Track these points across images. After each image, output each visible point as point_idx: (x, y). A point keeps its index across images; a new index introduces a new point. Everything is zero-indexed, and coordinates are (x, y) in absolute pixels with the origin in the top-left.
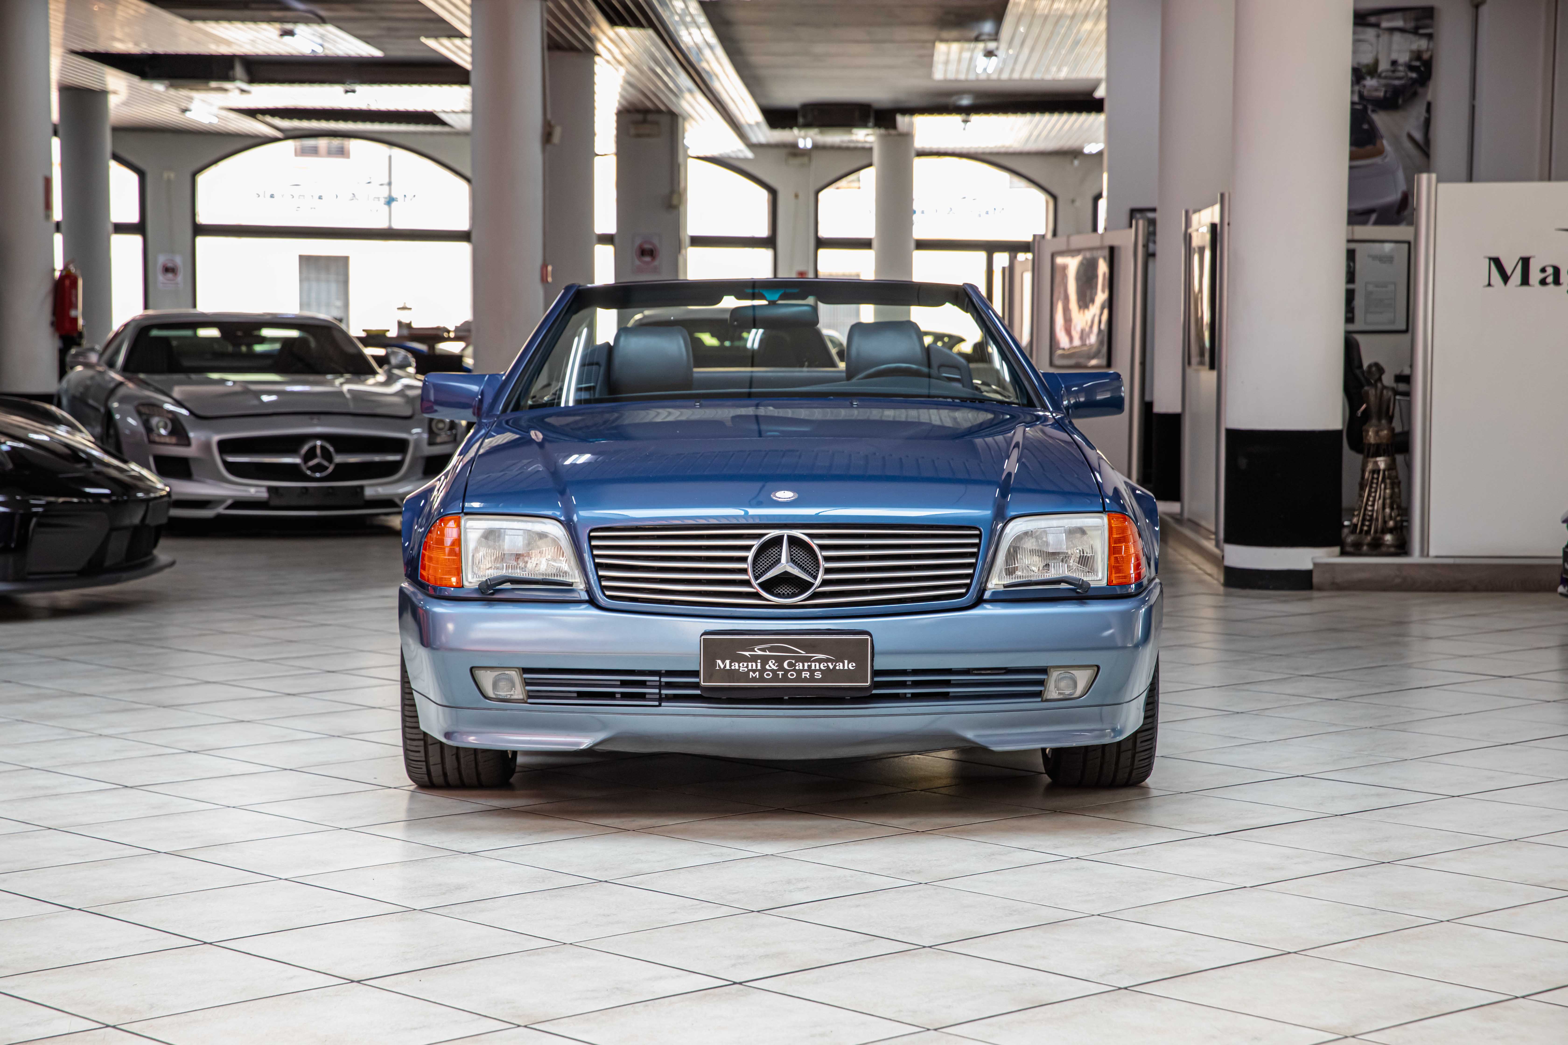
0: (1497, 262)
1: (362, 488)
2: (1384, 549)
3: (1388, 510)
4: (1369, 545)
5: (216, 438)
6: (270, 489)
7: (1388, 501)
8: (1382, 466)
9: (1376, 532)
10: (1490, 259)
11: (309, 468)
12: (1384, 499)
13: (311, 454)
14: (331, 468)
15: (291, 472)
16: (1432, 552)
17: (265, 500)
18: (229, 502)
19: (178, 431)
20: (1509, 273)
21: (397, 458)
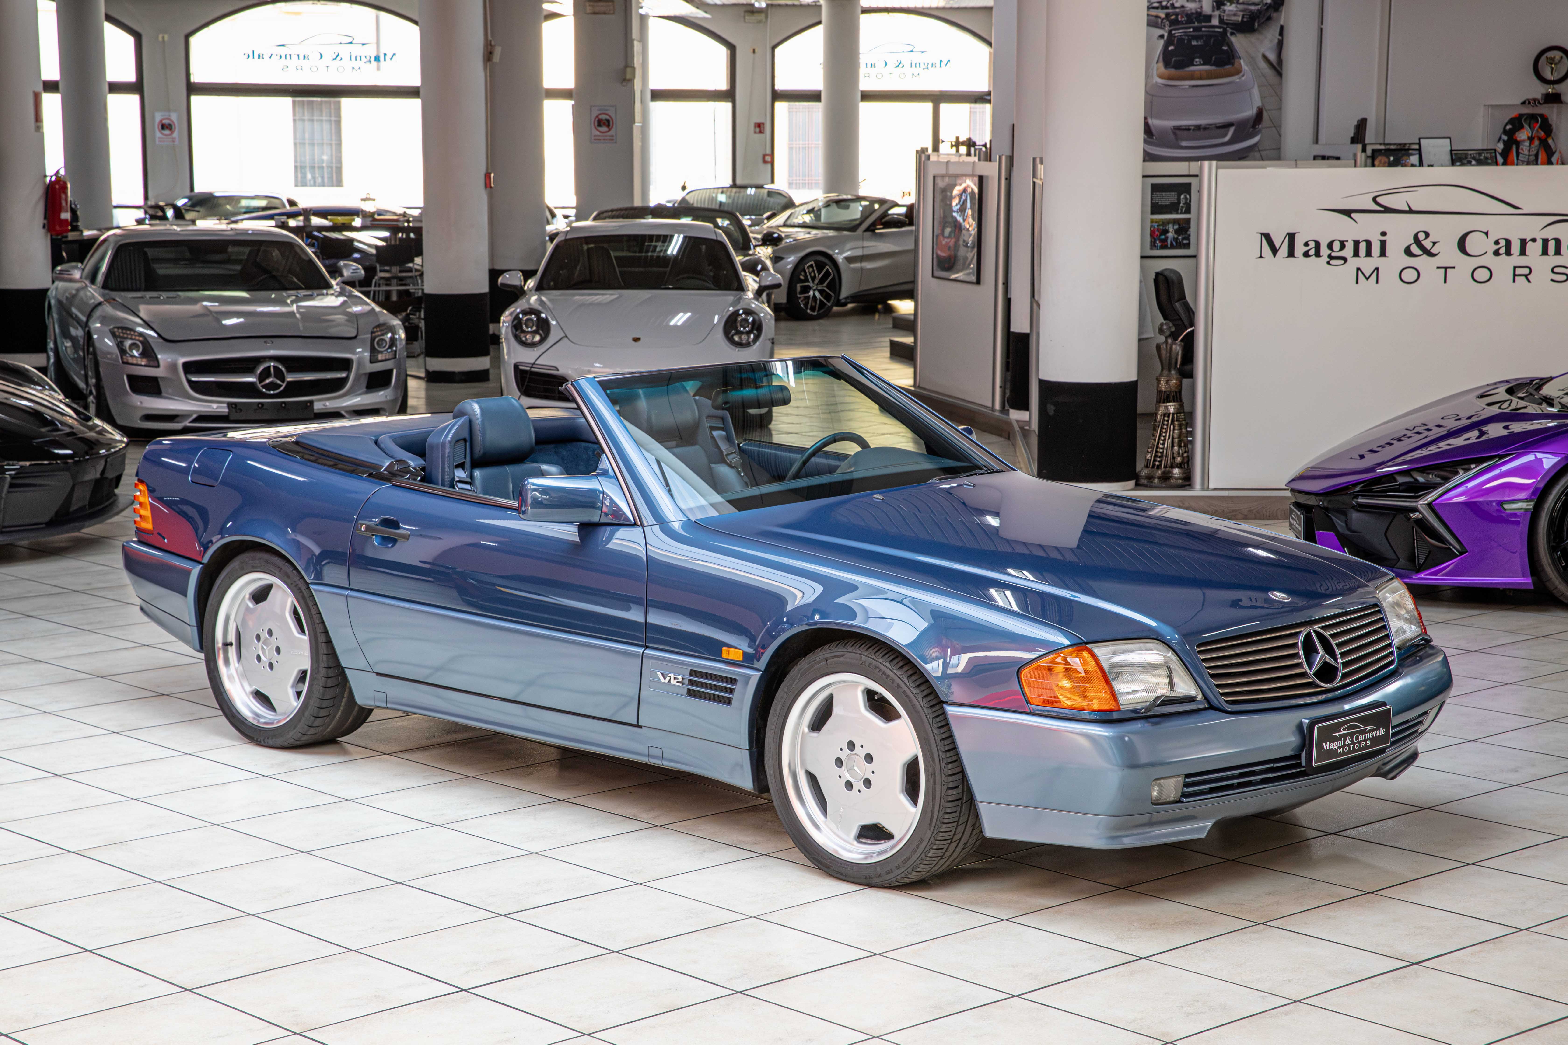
0: (1267, 237)
1: (312, 402)
2: (1173, 481)
3: (1176, 448)
4: (1159, 478)
5: (182, 360)
6: (230, 405)
7: (1176, 440)
8: (1172, 410)
9: (1166, 467)
10: (1262, 234)
11: (265, 387)
12: (1173, 438)
13: (266, 373)
14: (284, 385)
15: (248, 390)
16: (1211, 486)
17: (227, 414)
18: (195, 416)
19: (148, 353)
20: (1278, 248)
21: (343, 375)
